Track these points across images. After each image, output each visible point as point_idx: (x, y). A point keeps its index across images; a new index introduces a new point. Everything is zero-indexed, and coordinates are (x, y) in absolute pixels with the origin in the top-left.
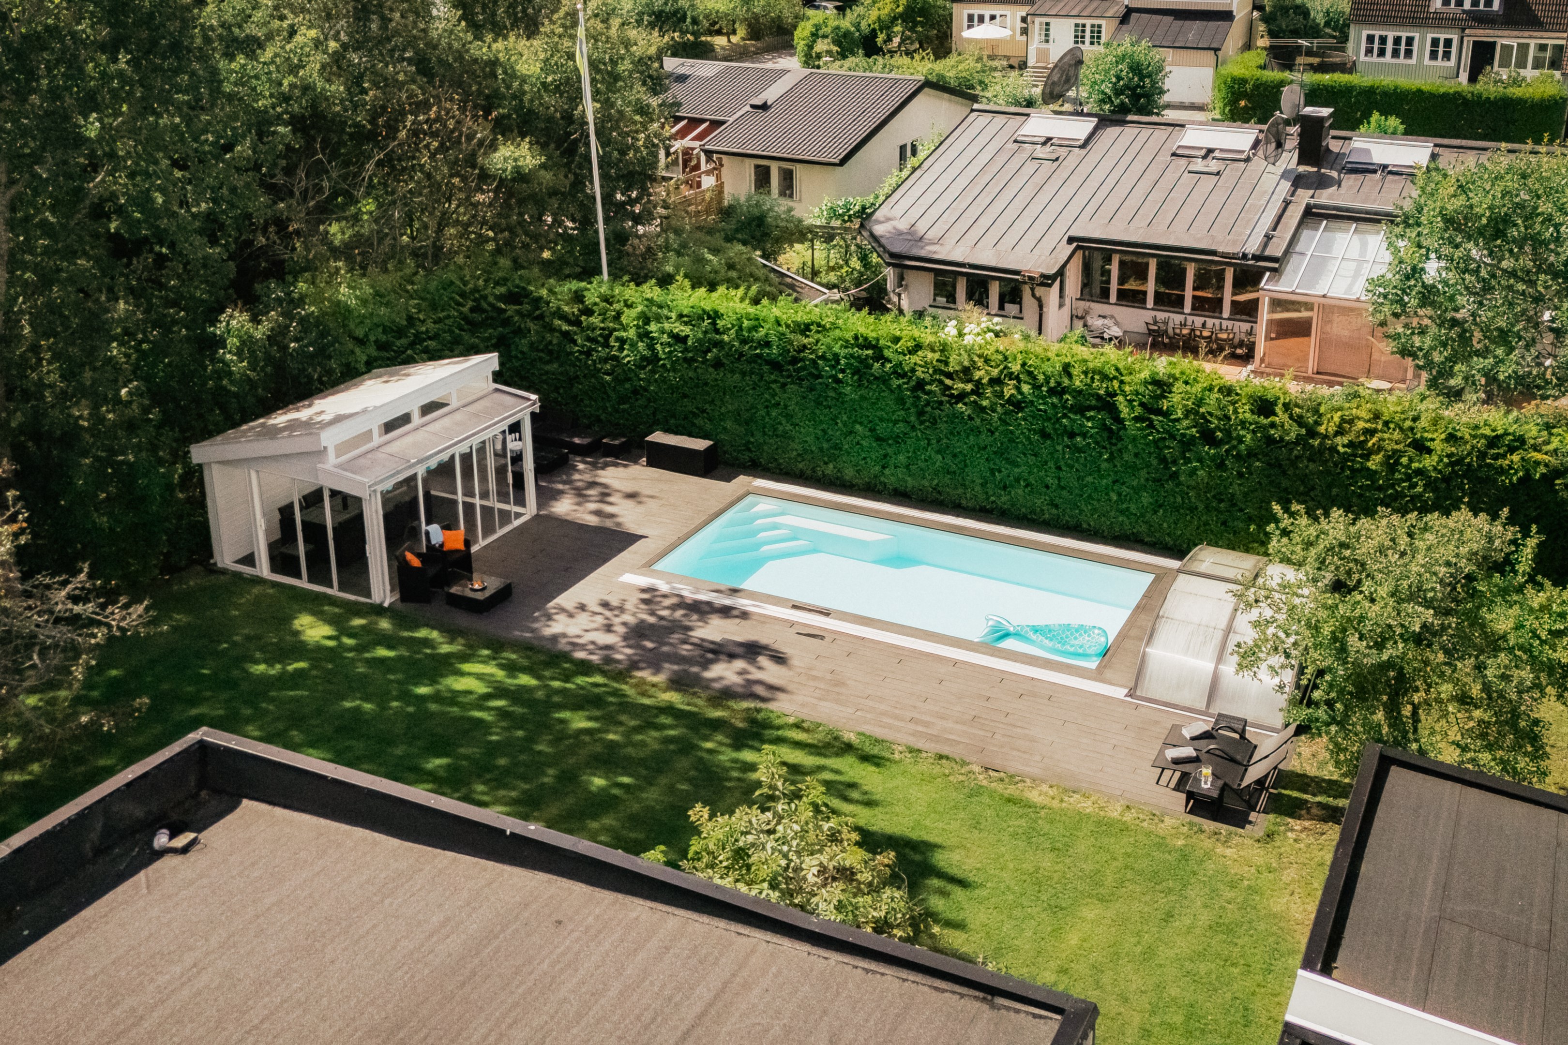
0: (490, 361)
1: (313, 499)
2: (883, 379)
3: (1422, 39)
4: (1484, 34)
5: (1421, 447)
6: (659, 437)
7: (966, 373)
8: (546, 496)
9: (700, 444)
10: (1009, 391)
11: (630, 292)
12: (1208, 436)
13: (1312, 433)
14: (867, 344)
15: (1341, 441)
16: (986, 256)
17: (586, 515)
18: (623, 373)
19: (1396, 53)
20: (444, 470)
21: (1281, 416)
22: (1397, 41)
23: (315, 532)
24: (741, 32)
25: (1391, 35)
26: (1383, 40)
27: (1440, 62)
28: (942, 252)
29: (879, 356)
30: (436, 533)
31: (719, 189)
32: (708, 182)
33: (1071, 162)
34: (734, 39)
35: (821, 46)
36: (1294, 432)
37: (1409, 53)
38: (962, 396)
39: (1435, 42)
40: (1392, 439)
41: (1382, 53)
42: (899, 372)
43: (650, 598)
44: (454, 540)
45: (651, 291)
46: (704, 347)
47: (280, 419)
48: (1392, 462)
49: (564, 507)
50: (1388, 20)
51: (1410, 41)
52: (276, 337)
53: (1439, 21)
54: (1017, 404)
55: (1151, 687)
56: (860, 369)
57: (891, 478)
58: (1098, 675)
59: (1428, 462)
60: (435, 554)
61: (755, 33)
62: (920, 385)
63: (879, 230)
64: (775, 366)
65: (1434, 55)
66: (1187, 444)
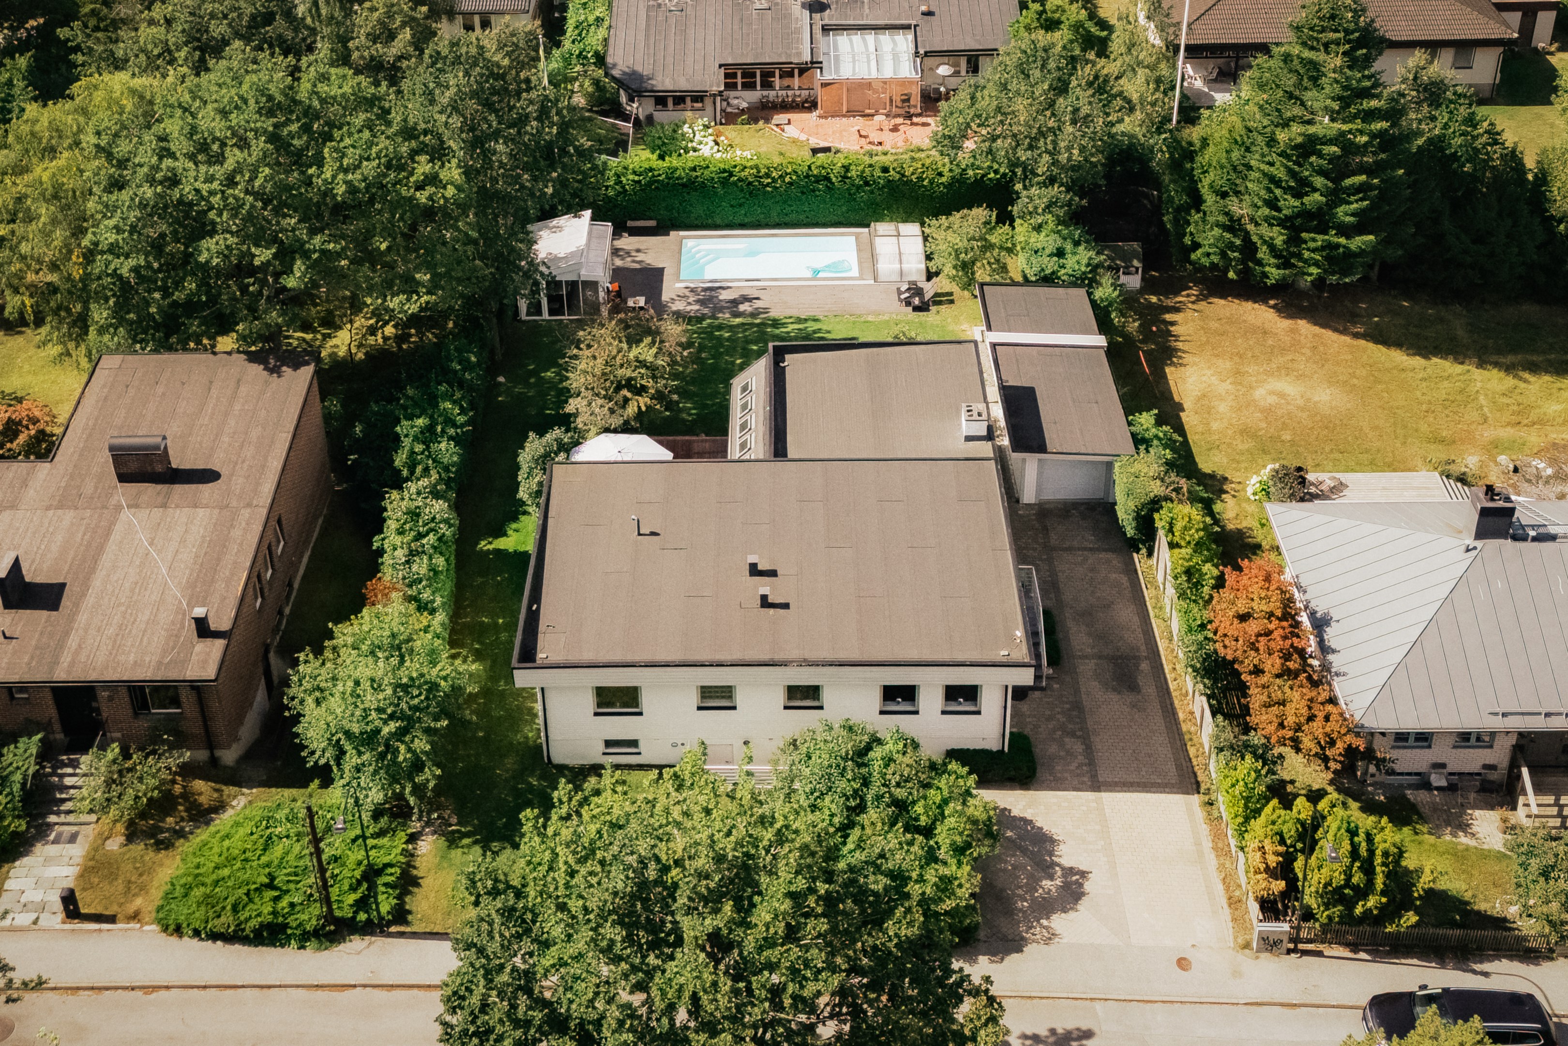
2: (735, 184)
5: (940, 174)
6: (632, 223)
7: (767, 175)
9: (652, 223)
10: (787, 179)
12: (867, 183)
13: (903, 175)
14: (724, 171)
15: (914, 178)
17: (631, 264)
21: (892, 172)
29: (731, 175)
36: (898, 176)
38: (768, 185)
40: (930, 174)
42: (740, 180)
43: (692, 290)
44: (615, 287)
46: (650, 184)
48: (931, 182)
54: (791, 184)
55: (881, 278)
56: (724, 182)
57: (737, 220)
58: (861, 278)
59: (943, 180)
62: (750, 183)
64: (684, 185)
66: (859, 187)
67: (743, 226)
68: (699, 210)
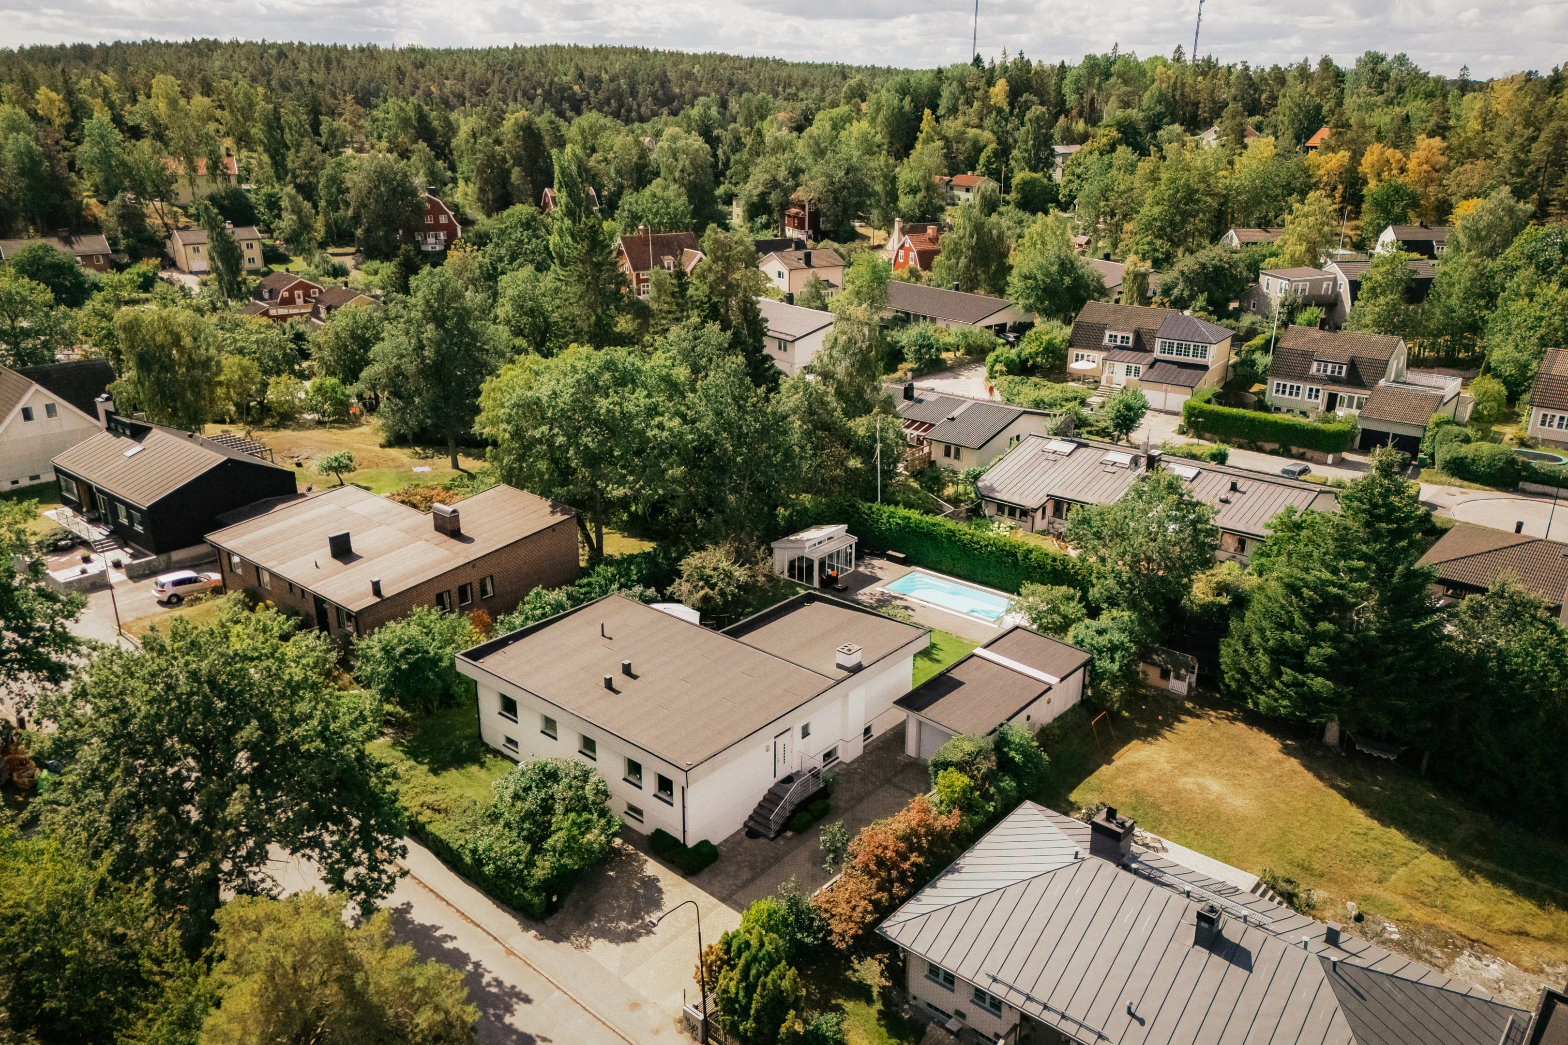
0: (845, 527)
1: (801, 559)
2: (954, 542)
3: (1305, 387)
4: (1334, 389)
6: (890, 552)
8: (857, 566)
9: (902, 556)
10: (989, 549)
11: (886, 508)
12: (1039, 567)
13: (1065, 567)
16: (1016, 500)
17: (867, 572)
18: (881, 532)
19: (1291, 394)
20: (831, 556)
21: (1058, 563)
22: (1292, 387)
23: (800, 569)
24: (962, 351)
25: (1289, 384)
26: (1285, 386)
27: (1313, 400)
28: (999, 496)
30: (830, 571)
31: (930, 453)
32: (926, 450)
33: (1059, 463)
34: (958, 354)
35: (998, 367)
36: (1061, 567)
37: (1297, 394)
39: (1311, 390)
41: (1284, 392)
43: (883, 594)
44: (834, 574)
45: (892, 508)
46: (905, 527)
47: (792, 538)
49: (861, 569)
50: (1288, 376)
51: (1298, 388)
52: (791, 514)
53: (1313, 379)
56: (949, 538)
60: (829, 576)
61: (969, 350)
62: (965, 545)
63: (980, 484)
65: (1310, 396)
66: (1034, 568)
67: (958, 576)
68: (933, 556)
